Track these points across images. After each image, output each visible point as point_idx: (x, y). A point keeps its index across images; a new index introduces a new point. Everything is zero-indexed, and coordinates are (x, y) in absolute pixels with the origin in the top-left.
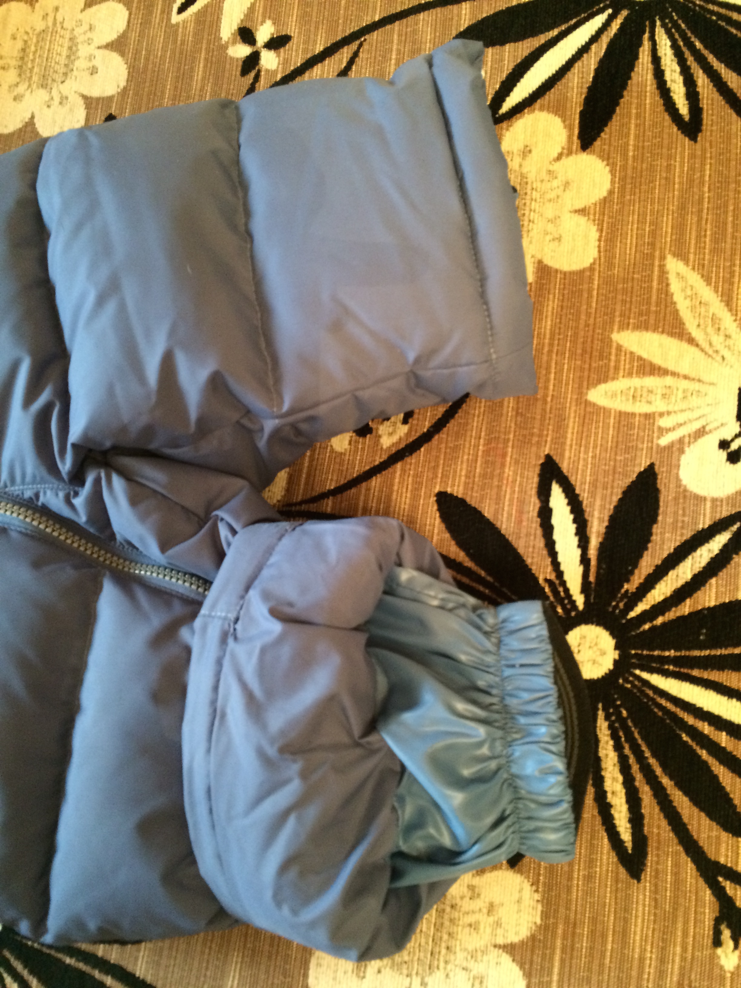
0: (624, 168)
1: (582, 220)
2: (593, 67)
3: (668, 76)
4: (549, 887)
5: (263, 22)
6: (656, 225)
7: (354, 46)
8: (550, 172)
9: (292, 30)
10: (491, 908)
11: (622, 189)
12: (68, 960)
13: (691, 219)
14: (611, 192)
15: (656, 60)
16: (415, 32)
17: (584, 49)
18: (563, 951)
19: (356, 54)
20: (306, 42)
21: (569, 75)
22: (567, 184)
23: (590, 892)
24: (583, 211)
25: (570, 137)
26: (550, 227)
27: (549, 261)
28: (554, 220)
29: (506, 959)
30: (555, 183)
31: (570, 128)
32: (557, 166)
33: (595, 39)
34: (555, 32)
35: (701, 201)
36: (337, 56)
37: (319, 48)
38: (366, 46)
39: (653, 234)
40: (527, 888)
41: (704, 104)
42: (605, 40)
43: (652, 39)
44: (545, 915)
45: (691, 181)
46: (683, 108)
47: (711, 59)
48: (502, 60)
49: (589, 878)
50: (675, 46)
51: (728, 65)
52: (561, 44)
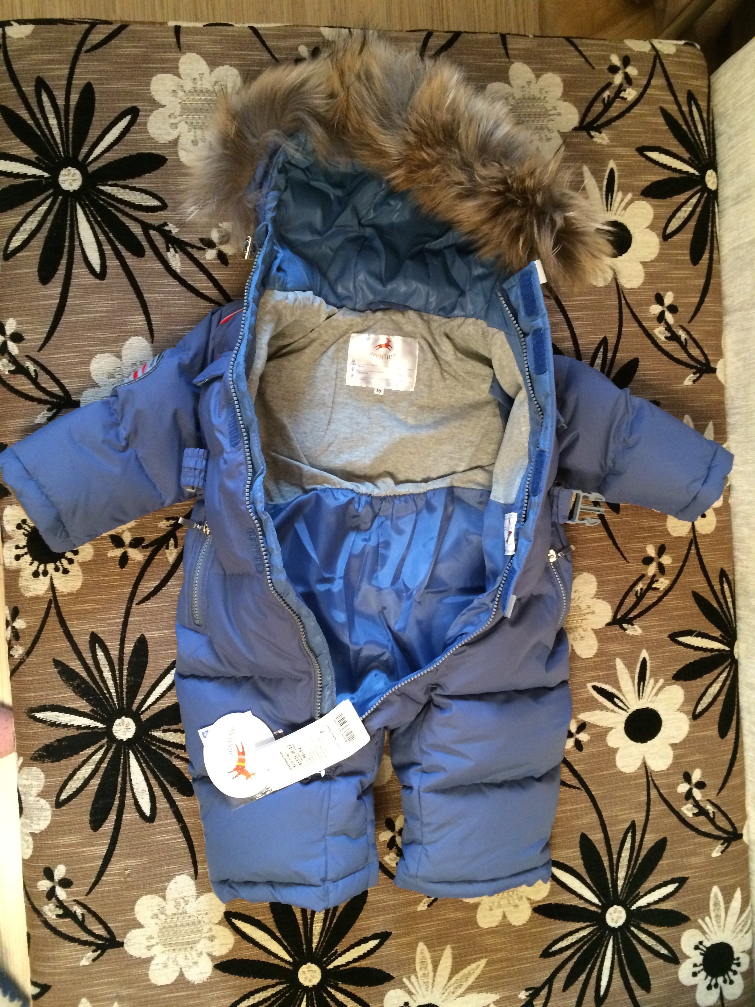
0: (526, 929)
1: (500, 918)
2: (573, 903)
3: (570, 938)
4: (210, 983)
5: (589, 734)
6: (501, 950)
7: (578, 785)
8: (521, 897)
9: (585, 752)
10: (195, 963)
11: (517, 931)
12: (120, 779)
13: (504, 964)
14: (514, 926)
15: (577, 931)
16: (587, 814)
17: (581, 897)
18: (187, 995)
19: (574, 787)
20: (580, 760)
21: (568, 894)
22: (516, 906)
23: (212, 999)
24: (504, 916)
25: (539, 901)
26: (496, 904)
27: (480, 907)
28: (500, 906)
29: (177, 974)
30: (517, 901)
31: (544, 900)
32: (525, 899)
33: (587, 901)
34: (589, 881)
35: (513, 966)
36: (573, 778)
37: (576, 768)
38: (578, 791)
39: (497, 950)
40: (208, 975)
41: (558, 957)
42: (587, 906)
43: (588, 926)
44: (199, 985)
45: (521, 959)
46: (554, 949)
47: (579, 954)
48: (574, 860)
49: (218, 998)
50: (584, 937)
51: (575, 962)
52: (583, 886)
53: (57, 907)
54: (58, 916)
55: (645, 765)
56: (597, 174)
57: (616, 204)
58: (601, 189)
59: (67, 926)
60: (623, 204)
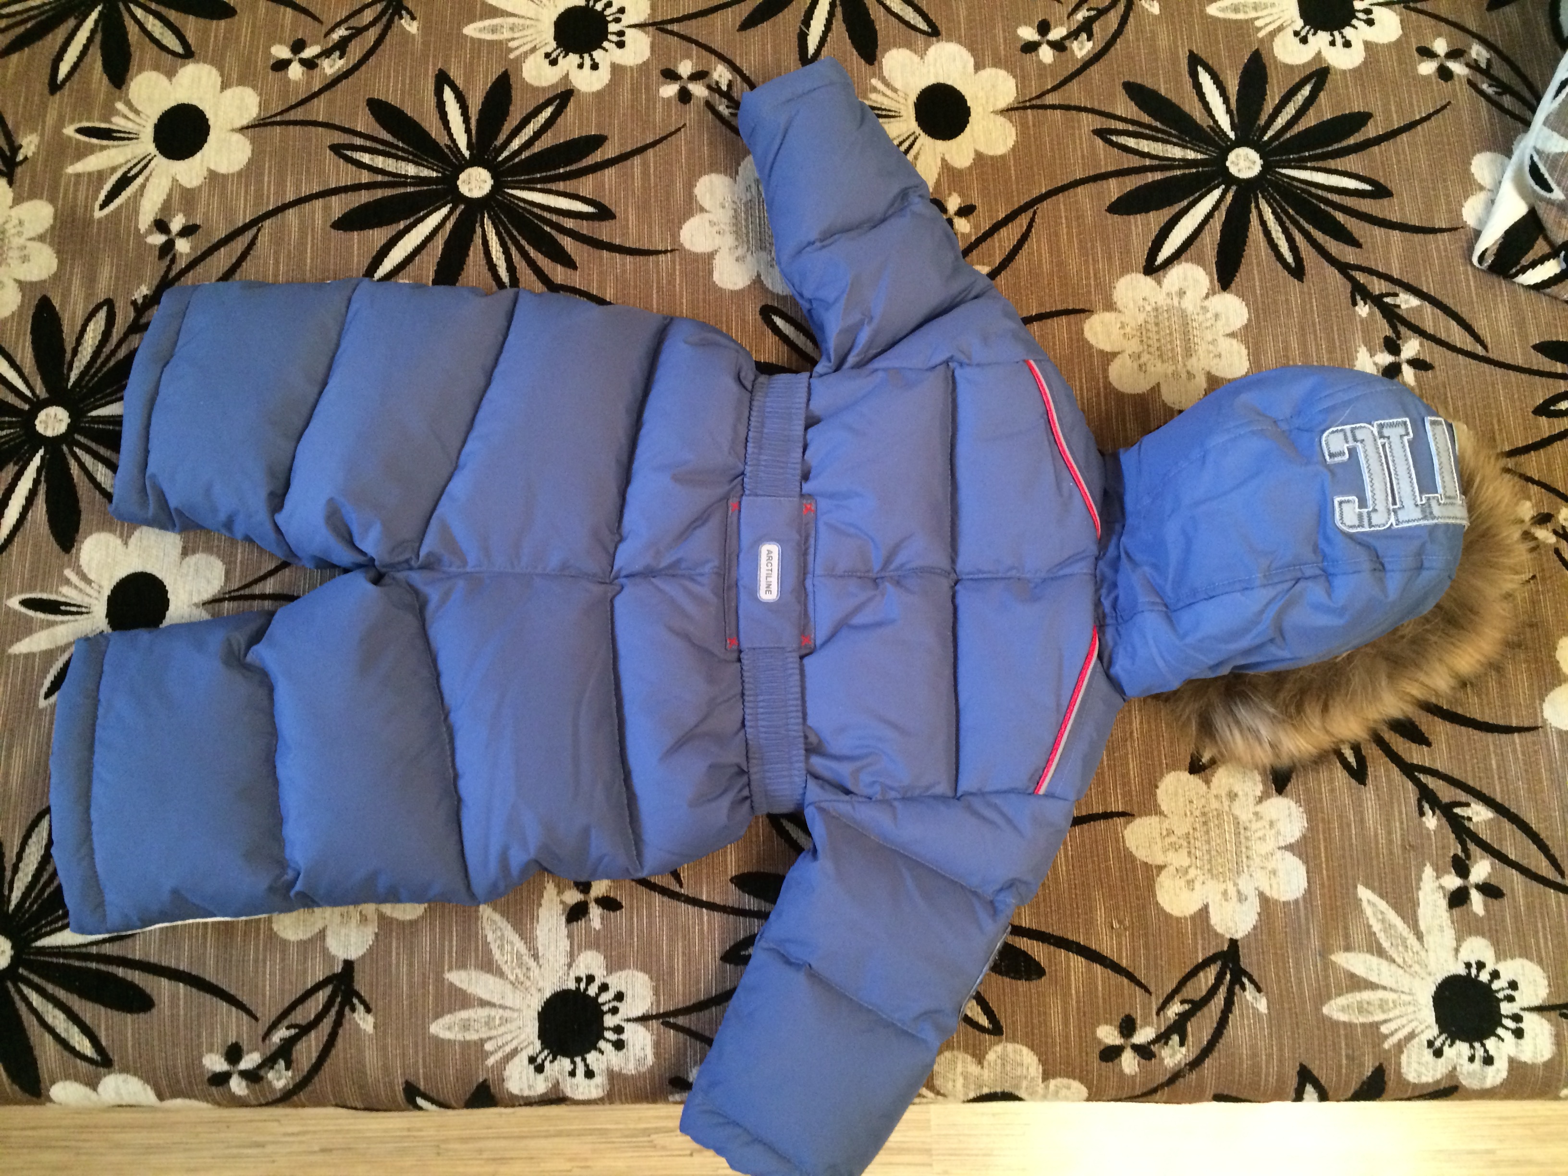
0: (1256, 301)
1: (1234, 342)
2: (1219, 228)
3: (1274, 235)
4: (1308, 802)
5: (950, 194)
6: (1286, 342)
7: (1030, 213)
8: (1202, 308)
9: (976, 201)
10: (1271, 824)
11: (1257, 317)
13: (1310, 338)
14: (1249, 320)
15: (1263, 223)
16: (1076, 202)
17: (1209, 216)
18: (1325, 840)
19: (1032, 220)
20: (990, 211)
21: (1202, 235)
22: (1217, 316)
23: (1334, 800)
24: (1232, 335)
25: (1211, 281)
26: (1211, 347)
27: (1214, 372)
28: (1214, 342)
29: (1288, 855)
30: (1209, 315)
31: (1210, 274)
32: (1207, 303)
33: (1216, 207)
34: (1185, 203)
35: (1314, 324)
36: (1017, 221)
37: (1001, 215)
38: (1039, 213)
39: (1286, 349)
40: (1293, 804)
41: (1304, 255)
42: (1224, 208)
43: (1257, 207)
44: (1309, 821)
45: (1304, 311)
46: (1290, 259)
47: (1302, 221)
48: (1149, 224)
49: (1332, 790)
50: (1274, 212)
51: (1315, 227)
52: (1192, 212)
53: (1166, 1043)
54: (1182, 1044)
55: (1006, 112)
56: (82, 153)
57: (128, 126)
58: (103, 148)
59: (1200, 1030)
60: (131, 115)
